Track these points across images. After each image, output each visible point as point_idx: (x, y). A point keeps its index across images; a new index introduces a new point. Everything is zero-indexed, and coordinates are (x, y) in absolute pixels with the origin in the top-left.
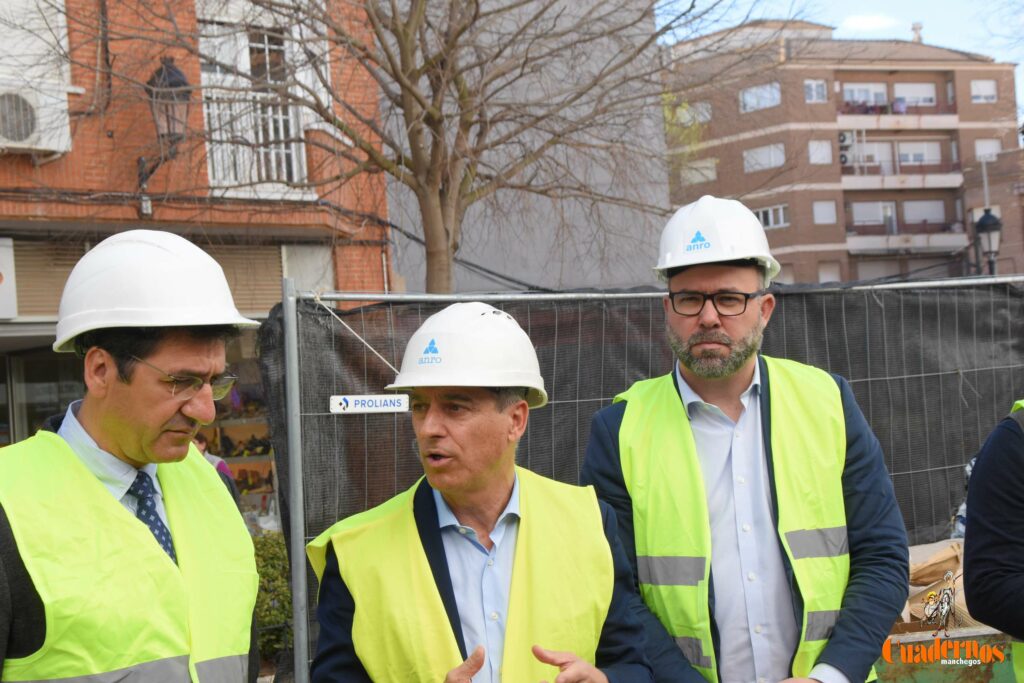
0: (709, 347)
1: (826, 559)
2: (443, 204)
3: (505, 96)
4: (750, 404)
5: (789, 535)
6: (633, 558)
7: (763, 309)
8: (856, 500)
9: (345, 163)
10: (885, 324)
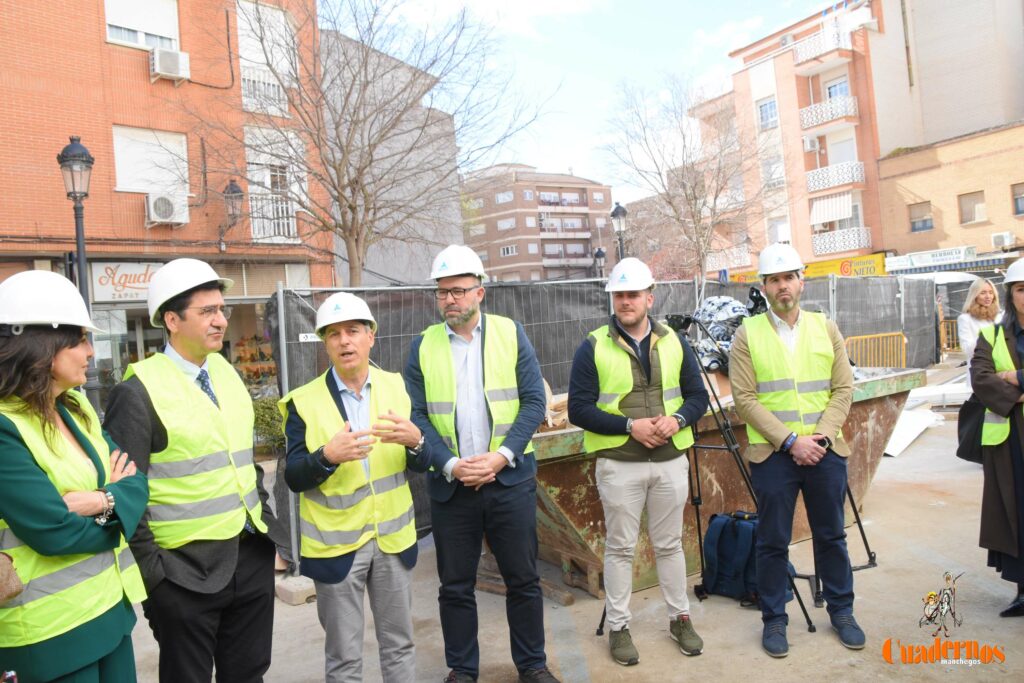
0: (451, 313)
1: (505, 402)
2: (357, 246)
3: (386, 196)
4: (476, 335)
5: (489, 392)
6: (425, 403)
7: (479, 294)
8: (521, 376)
9: (313, 226)
10: (548, 299)
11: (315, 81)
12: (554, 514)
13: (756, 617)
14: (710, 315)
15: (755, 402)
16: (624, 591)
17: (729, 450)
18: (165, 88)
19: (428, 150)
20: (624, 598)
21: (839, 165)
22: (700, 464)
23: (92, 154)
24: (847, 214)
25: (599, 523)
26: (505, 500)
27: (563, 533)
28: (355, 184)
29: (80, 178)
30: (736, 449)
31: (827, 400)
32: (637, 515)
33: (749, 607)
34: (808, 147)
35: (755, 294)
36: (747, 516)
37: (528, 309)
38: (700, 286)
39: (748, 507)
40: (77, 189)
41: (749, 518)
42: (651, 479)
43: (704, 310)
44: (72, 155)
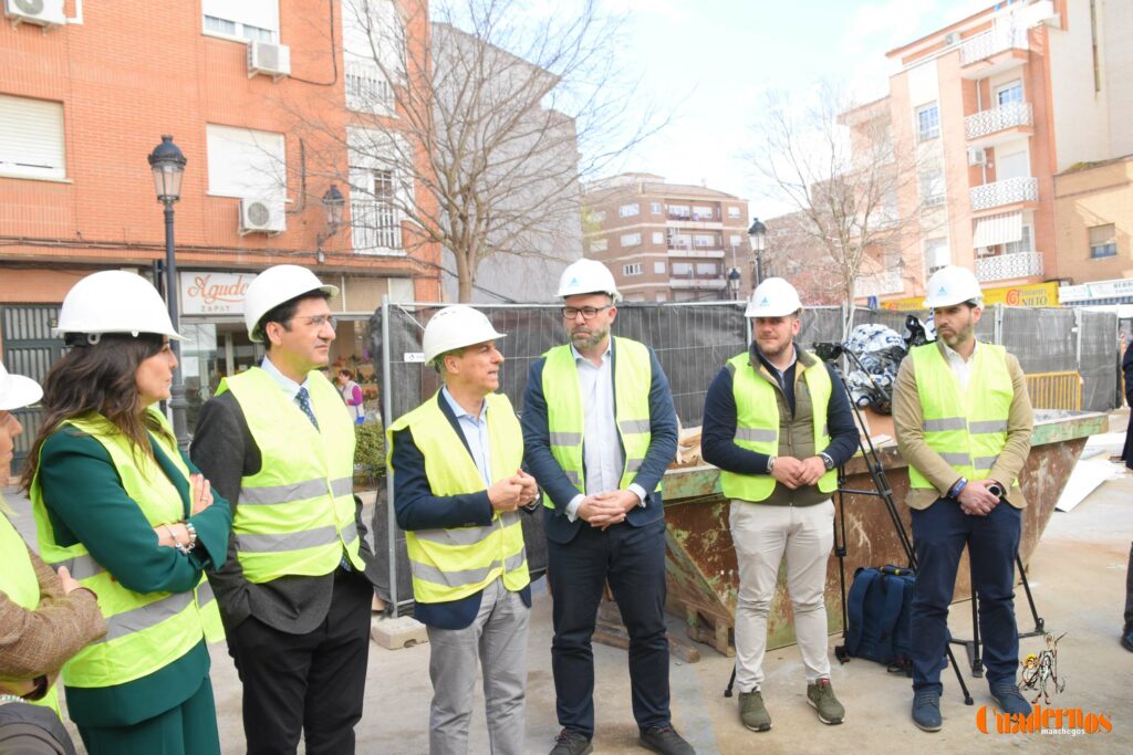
0: (580, 334)
1: (638, 435)
2: (468, 259)
3: (500, 206)
4: (606, 360)
5: (622, 423)
6: (548, 433)
7: (610, 314)
8: (654, 406)
9: (419, 237)
10: (678, 322)
11: (425, 78)
12: (680, 560)
13: (907, 684)
14: (861, 345)
15: (920, 441)
16: (756, 649)
17: (881, 496)
18: (263, 85)
19: (548, 155)
20: (756, 657)
21: (1009, 180)
22: (845, 511)
23: (185, 155)
24: (1017, 236)
25: (731, 572)
26: (633, 541)
27: (690, 582)
28: (467, 191)
29: (171, 180)
30: (889, 496)
31: (1003, 443)
32: (774, 564)
33: (897, 673)
34: (973, 160)
35: (912, 323)
36: (897, 571)
37: (655, 333)
38: (849, 313)
39: (899, 561)
40: (168, 192)
41: (900, 574)
42: (792, 525)
43: (854, 340)
44: (164, 155)
